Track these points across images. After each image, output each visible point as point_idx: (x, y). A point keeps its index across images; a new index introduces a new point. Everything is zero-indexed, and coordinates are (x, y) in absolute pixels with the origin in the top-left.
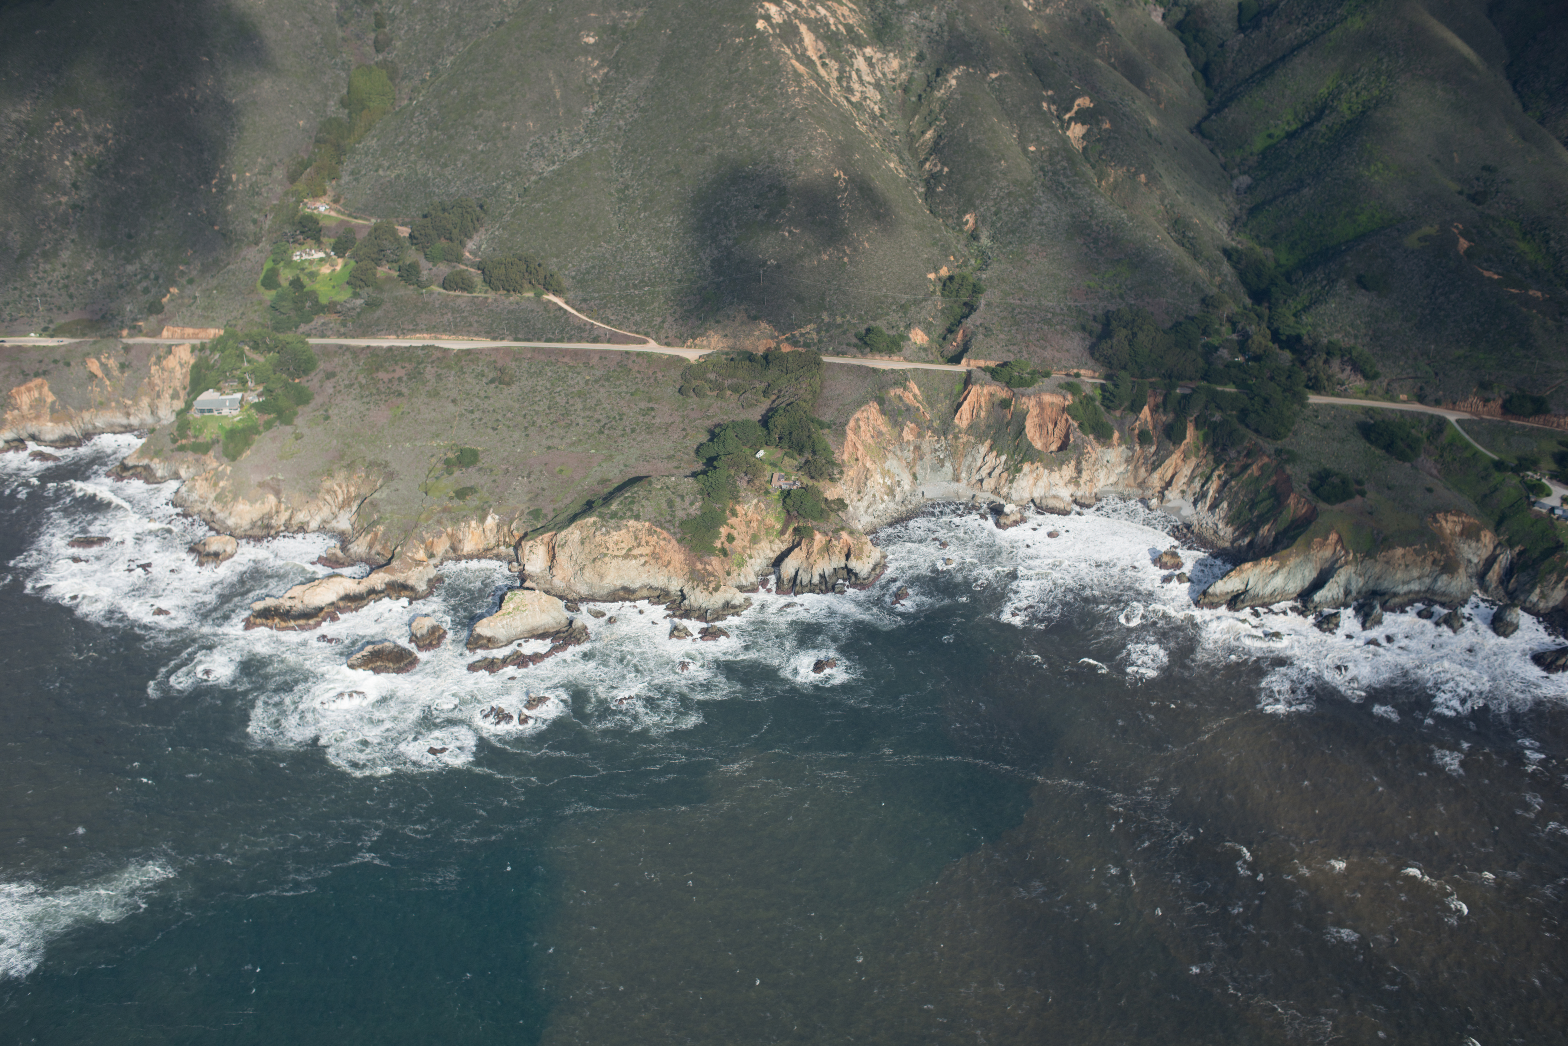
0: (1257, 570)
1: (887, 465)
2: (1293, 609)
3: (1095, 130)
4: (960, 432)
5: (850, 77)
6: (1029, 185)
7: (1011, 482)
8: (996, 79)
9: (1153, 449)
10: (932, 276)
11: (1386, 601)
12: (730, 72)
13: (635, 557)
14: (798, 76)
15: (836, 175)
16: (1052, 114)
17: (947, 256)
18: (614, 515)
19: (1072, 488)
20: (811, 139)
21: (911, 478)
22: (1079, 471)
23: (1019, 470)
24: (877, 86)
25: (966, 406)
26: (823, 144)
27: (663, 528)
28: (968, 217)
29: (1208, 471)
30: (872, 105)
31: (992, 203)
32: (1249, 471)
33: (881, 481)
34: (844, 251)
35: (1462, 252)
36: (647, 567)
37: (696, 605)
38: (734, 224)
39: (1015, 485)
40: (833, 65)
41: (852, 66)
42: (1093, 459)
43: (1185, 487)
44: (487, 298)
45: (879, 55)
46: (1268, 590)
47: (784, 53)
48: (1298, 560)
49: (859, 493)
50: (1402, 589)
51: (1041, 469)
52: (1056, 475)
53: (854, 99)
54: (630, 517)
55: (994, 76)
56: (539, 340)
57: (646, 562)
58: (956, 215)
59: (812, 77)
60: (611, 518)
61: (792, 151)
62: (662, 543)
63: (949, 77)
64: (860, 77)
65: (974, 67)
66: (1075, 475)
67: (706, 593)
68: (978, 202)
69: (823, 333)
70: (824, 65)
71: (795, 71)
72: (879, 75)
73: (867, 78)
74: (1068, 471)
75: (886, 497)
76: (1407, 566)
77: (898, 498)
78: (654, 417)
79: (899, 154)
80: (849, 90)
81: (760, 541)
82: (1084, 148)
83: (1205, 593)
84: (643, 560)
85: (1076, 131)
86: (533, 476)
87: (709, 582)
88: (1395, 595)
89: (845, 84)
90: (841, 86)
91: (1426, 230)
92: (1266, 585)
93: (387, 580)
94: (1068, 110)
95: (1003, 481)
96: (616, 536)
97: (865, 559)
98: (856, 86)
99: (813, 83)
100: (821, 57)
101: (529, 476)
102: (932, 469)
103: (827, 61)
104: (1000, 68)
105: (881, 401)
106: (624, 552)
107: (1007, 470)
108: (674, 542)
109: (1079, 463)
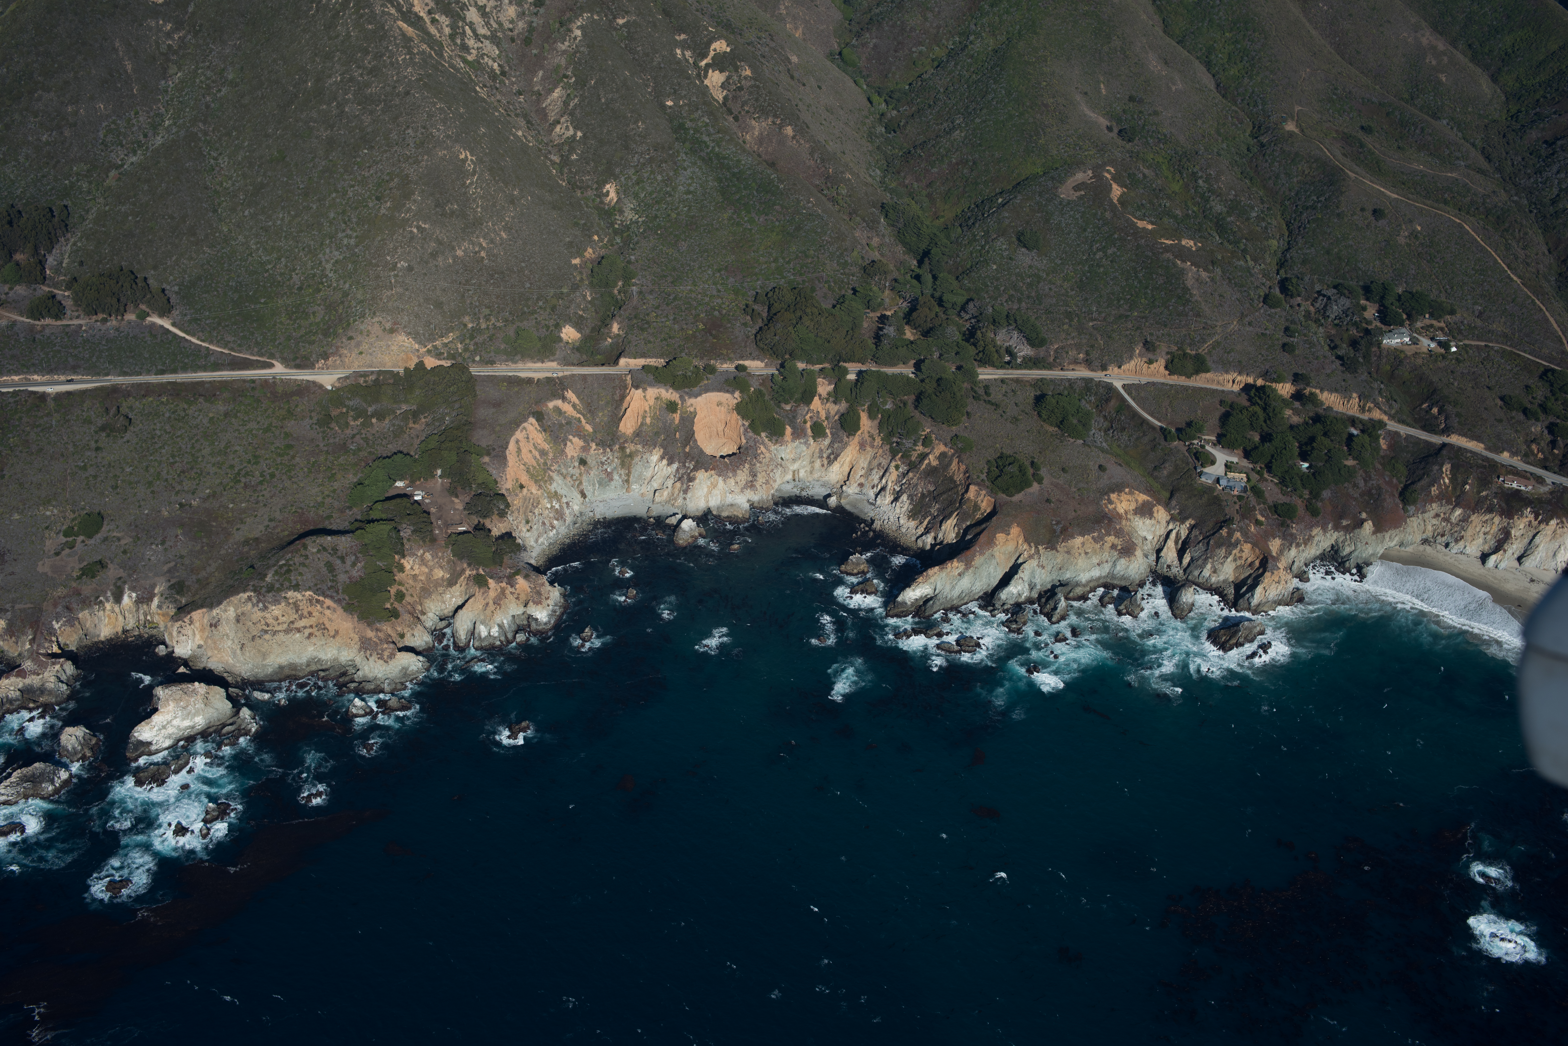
0: (943, 574)
3: (735, 78)
4: (626, 441)
5: (464, 32)
6: (670, 149)
7: (685, 492)
8: (624, 25)
9: (827, 442)
11: (1070, 591)
12: (330, 38)
13: (298, 630)
14: (407, 39)
15: (462, 156)
16: (687, 61)
18: (270, 588)
19: (747, 494)
20: (430, 116)
22: (754, 475)
24: (494, 39)
25: (630, 413)
26: (444, 121)
27: (326, 596)
28: (608, 186)
30: (490, 63)
31: (633, 171)
32: (926, 462)
33: (549, 506)
34: (481, 245)
35: (1115, 201)
36: (313, 639)
38: (354, 220)
39: (689, 495)
40: (444, 20)
41: (464, 19)
42: (767, 460)
43: (862, 480)
44: (81, 326)
48: (982, 559)
49: (527, 522)
51: (715, 476)
52: (731, 482)
53: (470, 58)
54: (289, 589)
55: (621, 21)
56: (148, 372)
57: (311, 635)
59: (423, 41)
60: (268, 592)
61: (410, 131)
62: (327, 612)
63: (574, 26)
64: (474, 31)
65: (598, 13)
66: (750, 479)
67: (381, 662)
68: (617, 170)
70: (434, 21)
71: (404, 35)
72: (495, 25)
73: (482, 31)
74: (743, 475)
75: (555, 522)
76: (1087, 554)
77: (569, 520)
78: (293, 457)
79: (525, 116)
80: (465, 48)
81: (430, 594)
83: (894, 603)
84: (307, 632)
85: (715, 79)
87: (383, 650)
89: (459, 41)
90: (455, 44)
91: (1080, 177)
96: (275, 610)
98: (471, 43)
102: (600, 484)
103: (437, 17)
104: (627, 13)
105: (539, 417)
106: (285, 626)
107: (679, 479)
108: (339, 610)
109: (753, 466)
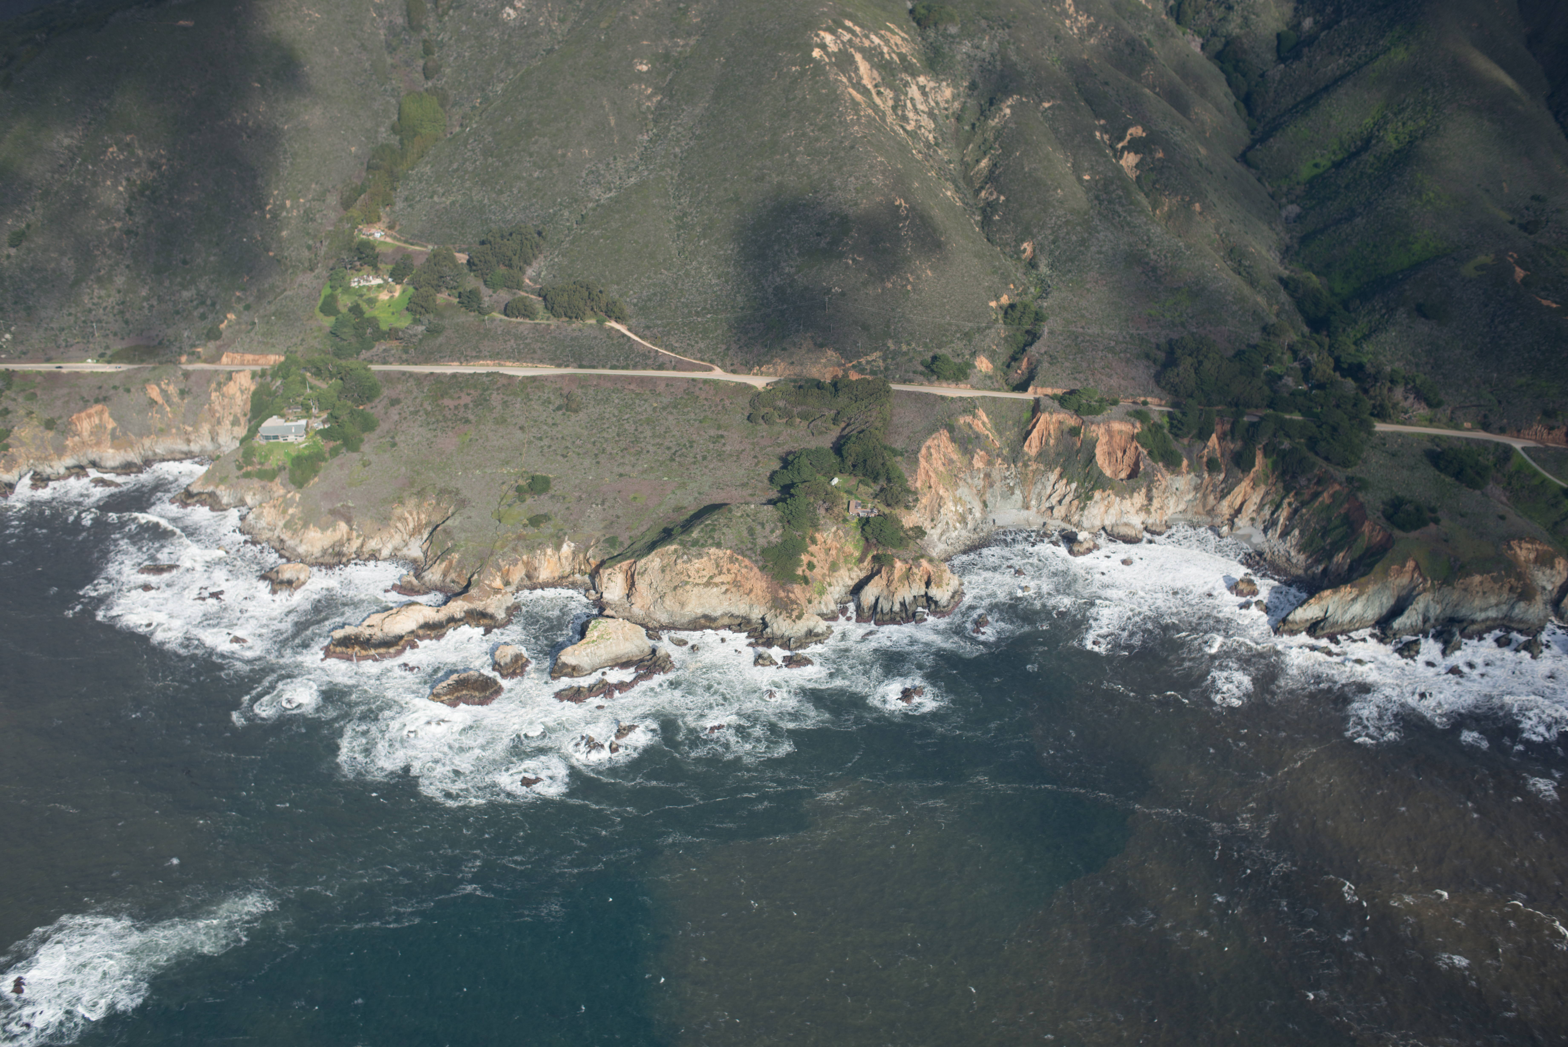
0: (1336, 598)
1: (958, 493)
2: (1372, 635)
3: (1148, 159)
4: (1029, 460)
5: (905, 105)
6: (1085, 214)
7: (1083, 509)
8: (1049, 108)
9: (1222, 477)
10: (993, 304)
11: (1465, 628)
12: (787, 100)
13: (717, 585)
14: (855, 104)
15: (897, 203)
16: (1105, 143)
17: (1007, 284)
18: (695, 543)
19: (1143, 516)
20: (871, 167)
21: (981, 505)
22: (1150, 499)
23: (1090, 498)
24: (931, 114)
25: (1035, 434)
26: (883, 173)
27: (744, 556)
28: (1025, 245)
29: (1277, 499)
30: (927, 134)
31: (1050, 231)
32: (1320, 499)
33: (954, 509)
34: (908, 279)
35: (1518, 280)
36: (728, 595)
37: (779, 633)
38: (796, 252)
39: (1086, 512)
40: (888, 93)
41: (906, 94)
42: (1163, 487)
43: (1254, 515)
44: (549, 325)
45: (932, 84)
46: (1348, 617)
47: (841, 81)
48: (1376, 587)
49: (932, 520)
50: (1480, 616)
51: (1113, 496)
52: (1127, 503)
53: (909, 128)
54: (711, 545)
55: (1046, 105)
56: (604, 367)
57: (727, 590)
58: (1013, 244)
59: (869, 106)
60: (693, 546)
61: (852, 179)
62: (744, 571)
63: (1003, 106)
64: (914, 106)
65: (1027, 96)
66: (1145, 503)
67: (789, 621)
68: (1035, 230)
69: (889, 361)
70: (879, 93)
71: (853, 99)
72: (933, 104)
73: (922, 107)
74: (1139, 498)
75: (958, 525)
76: (1484, 593)
77: (970, 526)
78: (724, 444)
79: (954, 182)
80: (905, 118)
81: (839, 568)
82: (1137, 177)
83: (1284, 620)
84: (724, 588)
85: (1129, 160)
86: (607, 504)
87: (792, 610)
88: (1473, 622)
89: (900, 113)
90: (897, 115)
91: (1482, 259)
92: (1345, 612)
93: (466, 608)
94: (1121, 139)
95: (1074, 509)
96: (697, 563)
97: (945, 587)
98: (911, 115)
99: (870, 111)
100: (876, 86)
101: (603, 503)
102: (1002, 497)
103: (882, 90)
104: (1053, 98)
105: (951, 429)
106: (705, 580)
107: (1078, 497)
108: (756, 570)
109: (1149, 490)
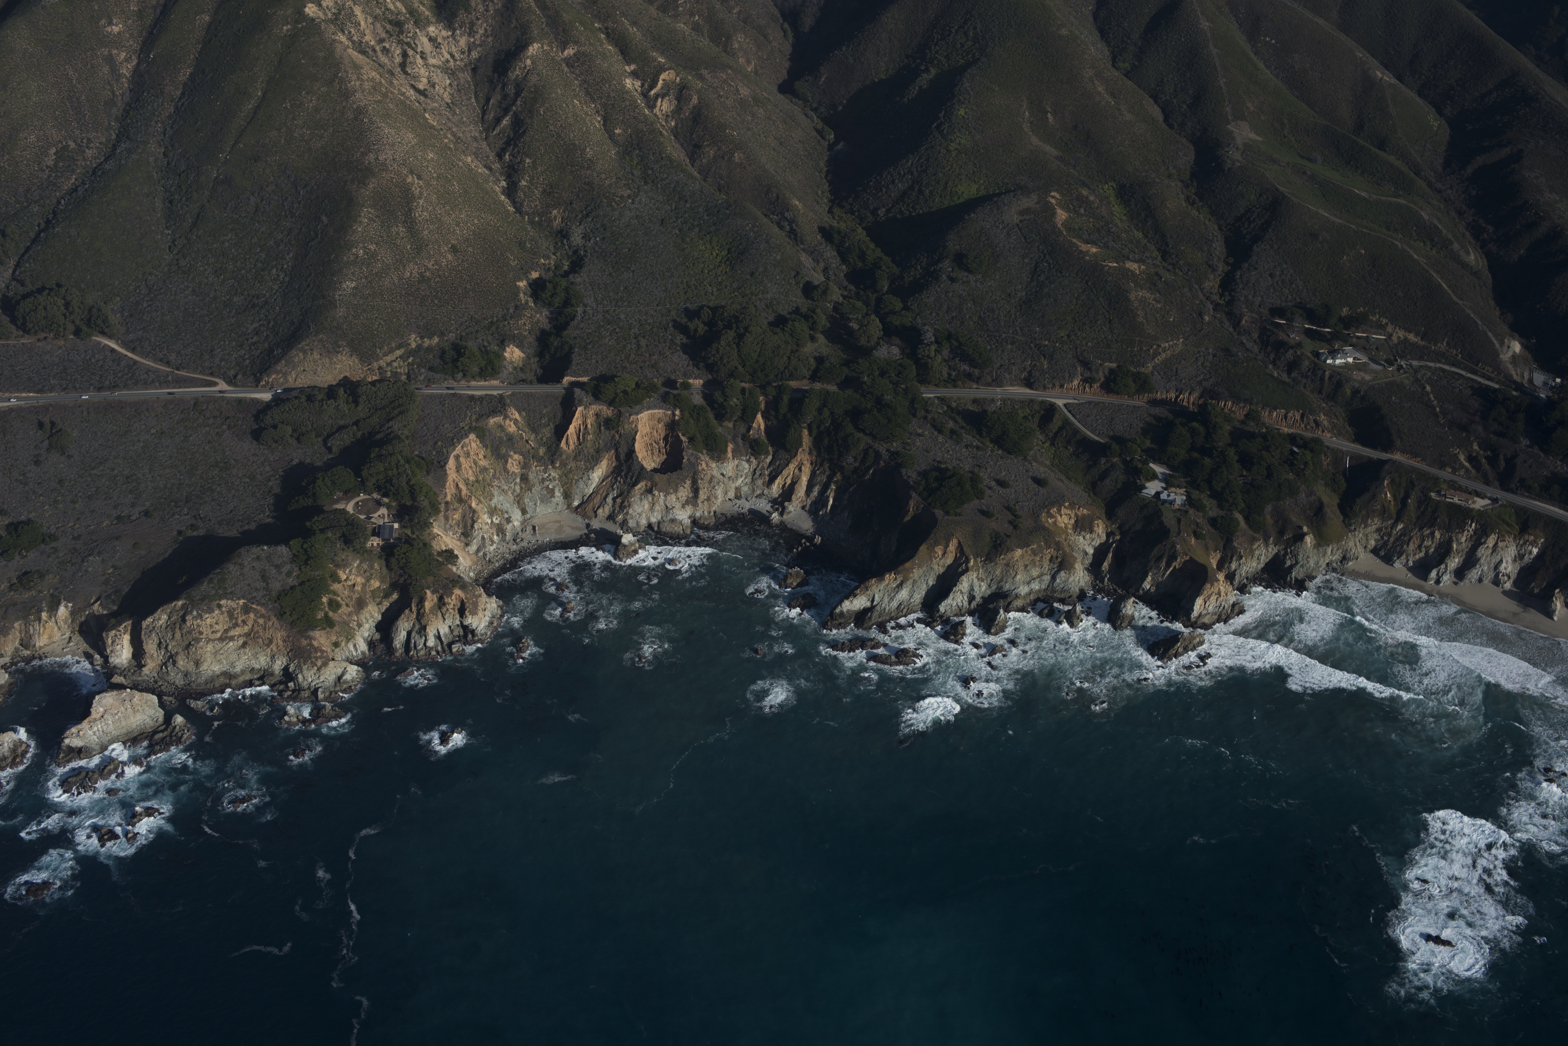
0: (882, 586)
1: (493, 503)
2: (919, 621)
3: (683, 107)
4: (567, 458)
5: (414, 61)
7: (626, 507)
8: (574, 55)
9: (769, 459)
10: (521, 283)
13: (232, 639)
14: (356, 67)
16: (636, 91)
17: (537, 260)
18: (204, 596)
19: (689, 510)
21: (520, 512)
22: (696, 491)
23: (633, 494)
24: (445, 68)
25: (572, 429)
27: (260, 604)
28: (555, 212)
29: (825, 479)
30: (441, 91)
33: (489, 521)
36: (247, 648)
37: (304, 684)
39: (630, 510)
40: (394, 49)
41: (415, 48)
42: (709, 476)
43: (804, 498)
44: (22, 345)
45: (444, 33)
47: (339, 42)
50: (1024, 590)
51: (656, 491)
52: (672, 498)
53: (420, 86)
54: (222, 597)
55: (571, 52)
57: (244, 643)
58: (543, 211)
59: (373, 68)
60: (202, 599)
64: (425, 61)
65: (548, 44)
66: (691, 495)
67: (314, 670)
68: (565, 195)
69: (411, 360)
70: (384, 50)
71: (353, 61)
72: (446, 56)
73: (433, 61)
74: (684, 492)
75: (496, 537)
80: (415, 76)
81: (367, 605)
82: (673, 127)
84: (241, 641)
85: (664, 108)
86: (105, 555)
87: (317, 658)
88: (1017, 597)
89: (409, 70)
90: (406, 73)
91: (1025, 201)
92: (892, 599)
95: (618, 507)
96: (209, 619)
97: (480, 614)
98: (422, 71)
99: (374, 73)
101: (101, 554)
102: (542, 501)
103: (387, 45)
104: (577, 43)
105: (481, 433)
106: (219, 635)
107: (621, 494)
109: (694, 483)
